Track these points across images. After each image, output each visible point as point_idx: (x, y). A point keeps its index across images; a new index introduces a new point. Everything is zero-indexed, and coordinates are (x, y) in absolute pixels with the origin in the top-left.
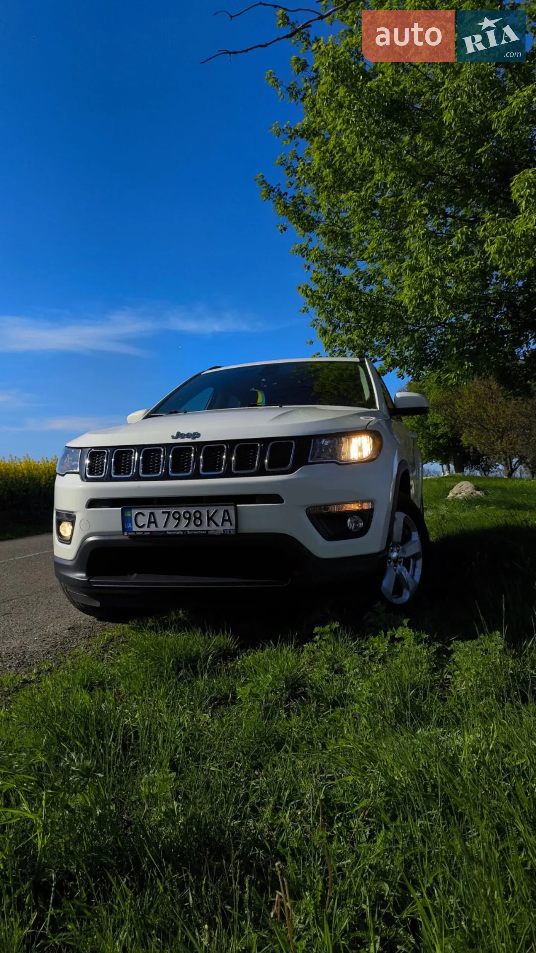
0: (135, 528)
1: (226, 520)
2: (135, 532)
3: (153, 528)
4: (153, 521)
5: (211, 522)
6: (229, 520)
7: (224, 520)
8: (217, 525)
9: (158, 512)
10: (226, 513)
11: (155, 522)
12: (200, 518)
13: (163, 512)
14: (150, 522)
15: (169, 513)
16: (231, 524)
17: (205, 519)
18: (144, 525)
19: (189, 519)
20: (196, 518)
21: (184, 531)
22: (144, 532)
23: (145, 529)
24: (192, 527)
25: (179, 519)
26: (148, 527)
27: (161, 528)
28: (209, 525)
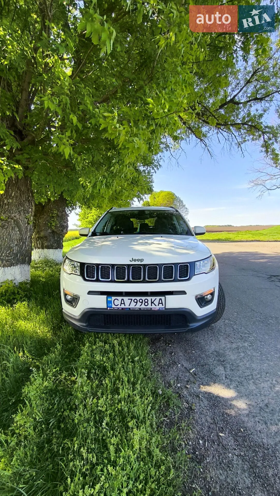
0: (113, 306)
1: (160, 303)
2: (114, 308)
3: (123, 306)
4: (123, 302)
5: (153, 304)
6: (162, 303)
7: (159, 303)
8: (156, 305)
9: (126, 299)
10: (160, 300)
11: (124, 303)
12: (147, 302)
13: (129, 299)
14: (121, 303)
15: (132, 299)
16: (163, 305)
17: (150, 302)
18: (118, 305)
19: (142, 302)
20: (145, 302)
21: (139, 308)
22: (118, 308)
23: (119, 306)
24: (143, 306)
25: (137, 302)
26: (121, 306)
27: (127, 306)
28: (152, 305)
